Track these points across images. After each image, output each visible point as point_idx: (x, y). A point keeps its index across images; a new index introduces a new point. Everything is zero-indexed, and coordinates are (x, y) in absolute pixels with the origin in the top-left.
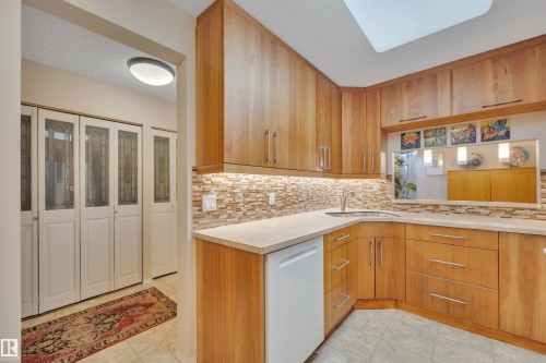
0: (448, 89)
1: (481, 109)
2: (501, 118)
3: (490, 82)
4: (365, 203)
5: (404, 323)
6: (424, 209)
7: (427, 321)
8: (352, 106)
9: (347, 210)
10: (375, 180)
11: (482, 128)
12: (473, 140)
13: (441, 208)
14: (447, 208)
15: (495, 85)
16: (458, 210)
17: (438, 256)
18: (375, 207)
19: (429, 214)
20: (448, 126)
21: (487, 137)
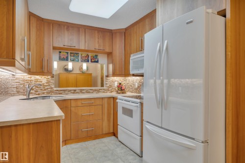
0: (83, 37)
1: (94, 50)
2: (97, 54)
3: (97, 40)
4: (37, 91)
5: (73, 149)
6: (70, 92)
7: (80, 144)
8: (36, 27)
9: (31, 97)
10: (43, 77)
11: (91, 57)
12: (88, 61)
13: (77, 91)
14: (79, 91)
15: (98, 42)
16: (83, 91)
17: (84, 112)
18: (43, 93)
19: (72, 94)
20: (80, 53)
21: (92, 61)
